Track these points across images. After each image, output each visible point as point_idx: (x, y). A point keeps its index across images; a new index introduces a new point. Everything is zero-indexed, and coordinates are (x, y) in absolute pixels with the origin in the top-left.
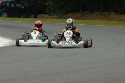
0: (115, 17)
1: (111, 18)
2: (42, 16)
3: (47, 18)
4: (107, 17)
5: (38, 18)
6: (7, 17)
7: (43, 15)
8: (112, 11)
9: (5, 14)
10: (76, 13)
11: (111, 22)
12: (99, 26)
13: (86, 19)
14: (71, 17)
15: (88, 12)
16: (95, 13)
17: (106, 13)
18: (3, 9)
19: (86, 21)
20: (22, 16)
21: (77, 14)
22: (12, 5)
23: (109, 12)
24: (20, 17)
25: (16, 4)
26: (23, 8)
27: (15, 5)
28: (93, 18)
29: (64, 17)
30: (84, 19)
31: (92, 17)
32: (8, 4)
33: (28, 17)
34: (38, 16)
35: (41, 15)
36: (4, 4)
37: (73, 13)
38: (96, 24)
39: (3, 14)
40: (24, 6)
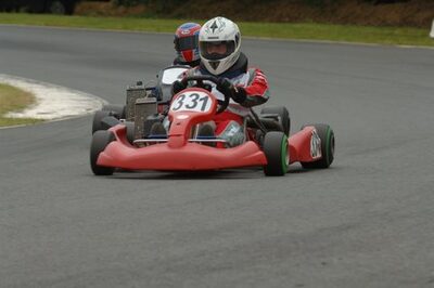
0: (359, 11)
1: (348, 16)
3: (110, 15)
4: (333, 11)
28: (281, 16)
29: (176, 13)
30: (248, 20)
31: (278, 13)
34: (78, 8)
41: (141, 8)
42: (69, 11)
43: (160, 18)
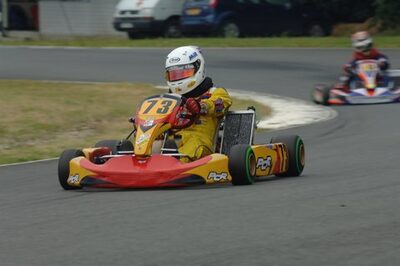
5: (337, 35)
9: (232, 28)
18: (225, 14)
20: (286, 33)
26: (288, 5)
33: (304, 32)
34: (336, 30)
35: (342, 26)
39: (226, 29)
42: (327, 33)
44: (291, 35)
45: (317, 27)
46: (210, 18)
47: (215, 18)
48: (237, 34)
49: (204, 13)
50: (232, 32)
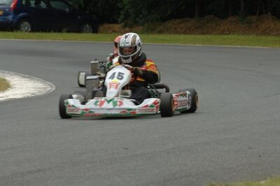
0: (273, 26)
1: (266, 30)
2: (109, 28)
3: (120, 32)
4: (257, 26)
5: (101, 32)
6: (30, 32)
7: (110, 25)
8: (266, 13)
9: (26, 25)
10: (186, 19)
11: (263, 37)
12: (237, 48)
13: (208, 33)
14: (175, 28)
15: (212, 16)
16: (230, 18)
17: (254, 18)
18: (21, 14)
19: (209, 37)
20: (64, 30)
21: (188, 21)
22: (43, 5)
23: (259, 15)
24: (60, 31)
25: (51, 2)
26: (67, 10)
27: (48, 5)
28: (224, 30)
29: (158, 30)
30: (203, 34)
31: (222, 28)
32: (33, 3)
33: (79, 30)
34: (101, 28)
35: (106, 26)
36: (24, 2)
37: (178, 21)
38: (231, 44)
39: (22, 25)
40: (69, 6)
41: (141, 28)
42: (95, 31)
43: (148, 33)
44: (69, 31)
45: (87, 25)
46: (10, 17)
47: (14, 18)
48: (30, 30)
49: (6, 14)
50: (26, 28)
